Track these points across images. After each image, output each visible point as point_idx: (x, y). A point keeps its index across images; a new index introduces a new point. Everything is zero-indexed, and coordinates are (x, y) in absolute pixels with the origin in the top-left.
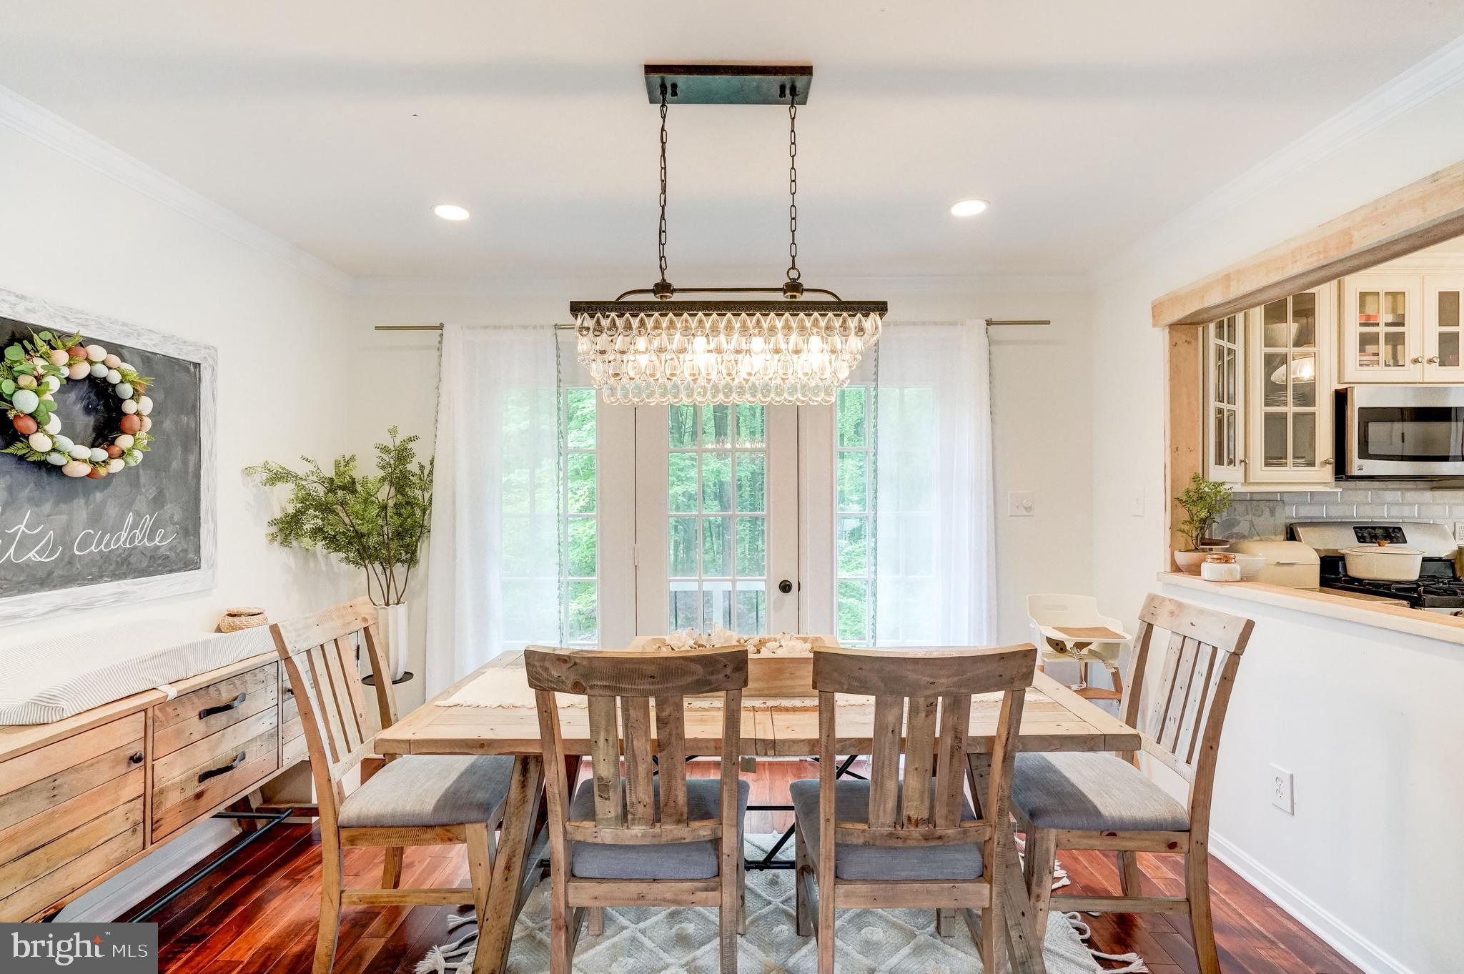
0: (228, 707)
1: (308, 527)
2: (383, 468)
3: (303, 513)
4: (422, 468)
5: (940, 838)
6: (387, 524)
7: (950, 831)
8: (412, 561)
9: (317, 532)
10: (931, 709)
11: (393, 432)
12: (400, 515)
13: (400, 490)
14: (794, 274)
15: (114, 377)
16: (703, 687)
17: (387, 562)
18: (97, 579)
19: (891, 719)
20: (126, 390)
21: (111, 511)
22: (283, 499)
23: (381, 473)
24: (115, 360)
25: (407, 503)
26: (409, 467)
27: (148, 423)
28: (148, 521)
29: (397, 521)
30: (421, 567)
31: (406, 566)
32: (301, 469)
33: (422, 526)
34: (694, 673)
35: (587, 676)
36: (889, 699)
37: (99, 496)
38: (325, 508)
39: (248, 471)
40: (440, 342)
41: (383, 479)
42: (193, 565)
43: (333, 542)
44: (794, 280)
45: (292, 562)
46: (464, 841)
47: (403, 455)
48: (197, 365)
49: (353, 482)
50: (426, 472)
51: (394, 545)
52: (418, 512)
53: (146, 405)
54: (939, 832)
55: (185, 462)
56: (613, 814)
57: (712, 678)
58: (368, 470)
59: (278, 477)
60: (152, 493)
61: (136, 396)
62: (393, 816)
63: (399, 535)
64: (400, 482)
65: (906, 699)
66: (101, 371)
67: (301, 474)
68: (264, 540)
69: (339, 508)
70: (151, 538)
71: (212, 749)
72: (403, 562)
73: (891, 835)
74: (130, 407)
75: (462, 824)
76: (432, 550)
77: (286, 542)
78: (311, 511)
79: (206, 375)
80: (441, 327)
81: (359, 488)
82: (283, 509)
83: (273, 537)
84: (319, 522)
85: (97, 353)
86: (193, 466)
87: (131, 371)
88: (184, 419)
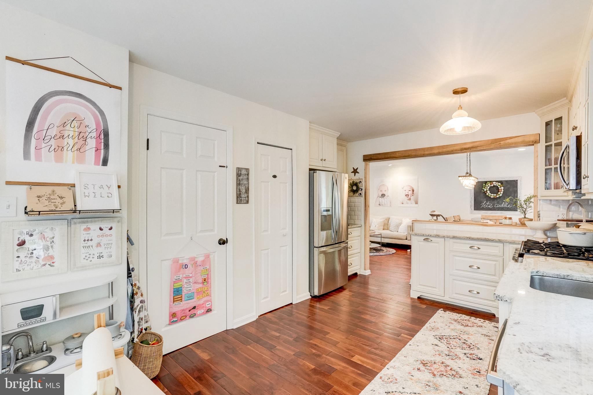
15: (497, 185)
18: (498, 210)
20: (499, 186)
21: (500, 202)
24: (497, 183)
27: (503, 190)
28: (507, 203)
53: (502, 188)
61: (501, 187)
66: (495, 185)
70: (508, 206)
74: (500, 189)
86: (516, 195)
87: (500, 184)
88: (514, 189)
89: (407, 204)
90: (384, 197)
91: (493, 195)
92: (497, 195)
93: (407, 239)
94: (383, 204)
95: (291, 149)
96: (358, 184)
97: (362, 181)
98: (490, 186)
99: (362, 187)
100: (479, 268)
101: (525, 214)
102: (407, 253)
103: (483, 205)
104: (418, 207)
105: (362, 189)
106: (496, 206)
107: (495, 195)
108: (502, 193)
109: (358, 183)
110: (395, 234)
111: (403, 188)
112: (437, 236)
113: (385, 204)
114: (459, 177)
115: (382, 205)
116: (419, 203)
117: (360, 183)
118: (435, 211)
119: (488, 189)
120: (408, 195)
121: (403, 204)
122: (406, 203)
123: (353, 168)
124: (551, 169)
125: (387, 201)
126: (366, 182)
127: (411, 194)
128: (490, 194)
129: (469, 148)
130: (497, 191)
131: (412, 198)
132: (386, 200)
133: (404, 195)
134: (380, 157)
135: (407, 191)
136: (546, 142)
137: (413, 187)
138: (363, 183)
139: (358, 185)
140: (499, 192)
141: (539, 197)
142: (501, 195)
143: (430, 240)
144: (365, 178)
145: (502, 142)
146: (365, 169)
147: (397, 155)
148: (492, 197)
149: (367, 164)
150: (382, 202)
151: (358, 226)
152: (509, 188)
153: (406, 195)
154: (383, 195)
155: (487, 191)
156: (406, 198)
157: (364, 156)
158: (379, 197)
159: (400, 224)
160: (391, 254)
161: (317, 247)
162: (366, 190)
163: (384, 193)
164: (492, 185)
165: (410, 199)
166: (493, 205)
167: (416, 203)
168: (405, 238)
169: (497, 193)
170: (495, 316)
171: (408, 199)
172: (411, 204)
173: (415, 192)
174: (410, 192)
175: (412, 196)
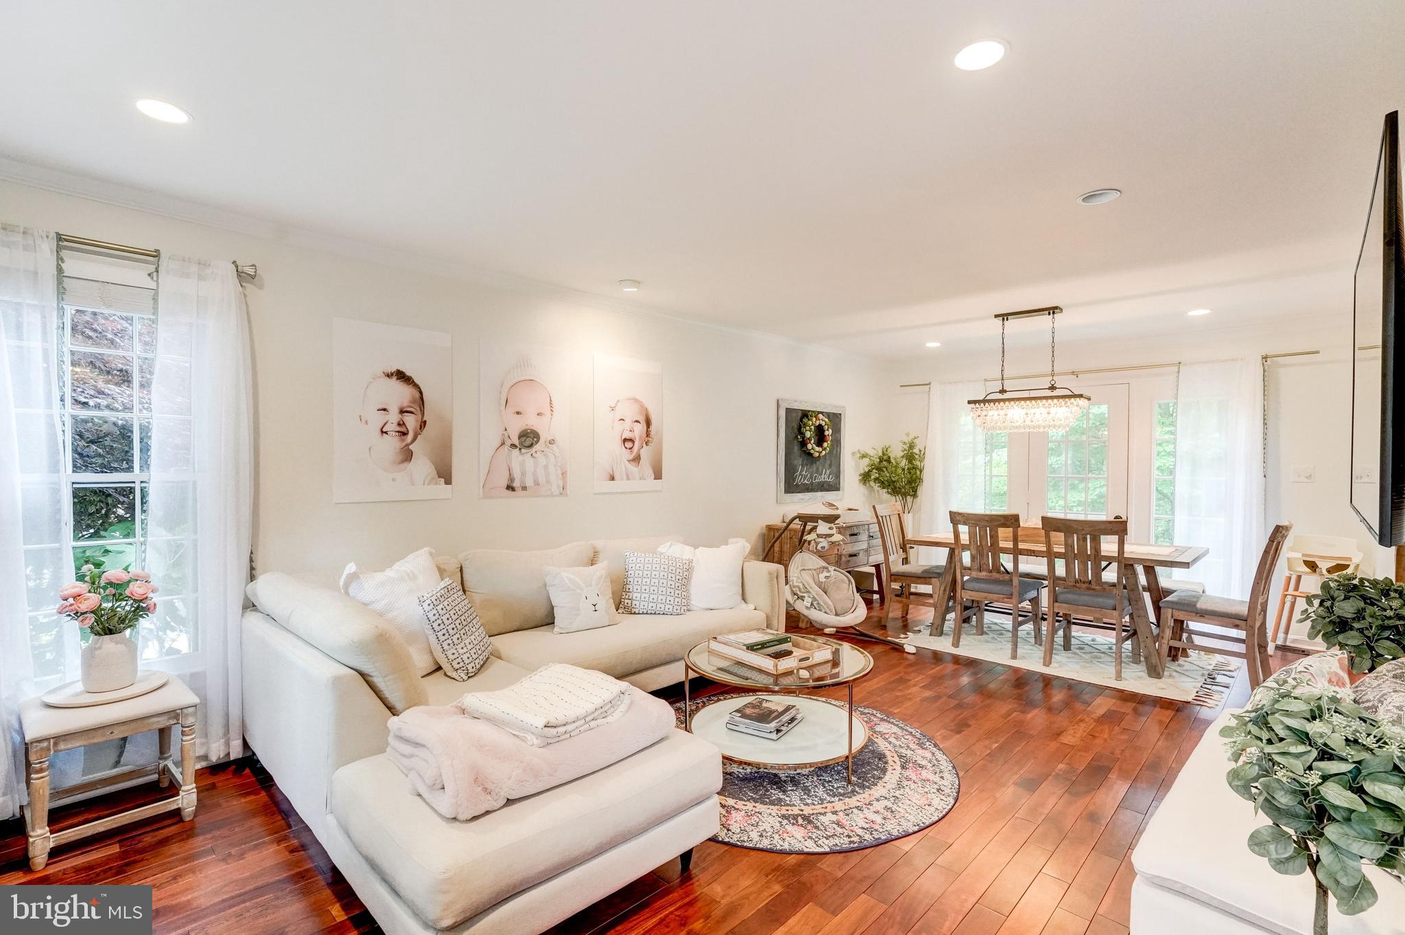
0: (856, 535)
1: (873, 477)
2: (903, 451)
3: (871, 471)
4: (920, 451)
5: (1093, 589)
6: (905, 477)
7: (1097, 587)
8: (915, 496)
9: (876, 479)
10: (1085, 540)
11: (908, 435)
12: (910, 473)
13: (910, 462)
14: (1053, 383)
15: (824, 423)
16: (1004, 525)
17: (905, 495)
18: (817, 490)
19: (1070, 542)
20: (825, 427)
21: (822, 468)
22: (864, 465)
23: (902, 454)
24: (824, 418)
25: (913, 468)
26: (914, 451)
27: (830, 437)
28: (828, 472)
29: (909, 476)
30: (918, 500)
31: (912, 498)
32: (872, 453)
33: (920, 479)
34: (1001, 521)
35: (968, 520)
36: (1069, 535)
37: (819, 463)
38: (879, 469)
39: (856, 453)
40: (929, 391)
41: (903, 457)
42: (838, 489)
43: (883, 484)
44: (1053, 385)
45: (866, 492)
46: (931, 584)
47: (911, 446)
48: (840, 414)
49: (889, 457)
50: (922, 453)
51: (907, 487)
52: (918, 472)
53: (830, 431)
54: (1093, 587)
55: (838, 451)
56: (976, 568)
57: (1007, 523)
58: (897, 453)
59: (863, 456)
60: (830, 463)
61: (827, 430)
62: (909, 573)
63: (909, 482)
64: (910, 457)
65: (1075, 535)
66: (821, 422)
67: (872, 455)
68: (858, 482)
69: (884, 469)
70: (830, 479)
71: (853, 547)
72: (911, 496)
73: (1074, 586)
74: (826, 433)
75: (931, 578)
76: (923, 490)
77: (865, 483)
78: (874, 471)
79: (842, 418)
80: (929, 384)
81: (892, 460)
82: (864, 469)
83: (860, 481)
84: (877, 475)
85: (821, 417)
87: (827, 420)
88: (839, 435)
89: (628, 479)
90: (537, 447)
91: (817, 448)
92: (822, 450)
94: (529, 482)
98: (815, 424)
103: (798, 479)
104: (662, 492)
106: (814, 479)
108: (830, 444)
111: (614, 410)
113: (537, 483)
115: (524, 488)
116: (665, 476)
119: (812, 433)
120: (630, 440)
121: (613, 478)
122: (625, 477)
125: (546, 467)
127: (641, 438)
128: (814, 447)
131: (646, 453)
132: (541, 459)
133: (619, 442)
135: (628, 424)
137: (647, 405)
140: (823, 441)
142: (828, 450)
150: (523, 474)
153: (625, 440)
154: (529, 438)
155: (809, 439)
156: (626, 454)
158: (506, 447)
163: (532, 422)
164: (818, 423)
165: (637, 459)
166: (811, 477)
167: (658, 475)
169: (821, 445)
171: (631, 457)
172: (640, 479)
173: (653, 428)
174: (639, 429)
175: (644, 445)
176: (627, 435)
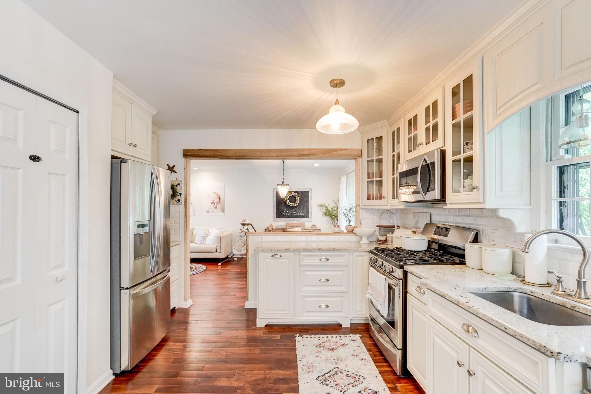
15: (295, 195)
18: (295, 218)
20: (296, 196)
21: (297, 211)
24: (295, 193)
27: (299, 200)
28: (302, 212)
37: (295, 209)
39: (318, 205)
42: (308, 217)
48: (309, 191)
53: (299, 198)
55: (307, 204)
59: (322, 206)
60: (302, 208)
61: (297, 197)
66: (293, 195)
67: (327, 207)
70: (302, 214)
74: (297, 198)
79: (310, 193)
82: (324, 212)
83: (323, 215)
85: (293, 193)
86: (308, 205)
87: (297, 194)
88: (307, 199)
89: (213, 212)
91: (291, 204)
92: (294, 204)
93: (216, 252)
95: (77, 112)
96: (176, 187)
97: (180, 183)
98: (289, 196)
99: (180, 191)
100: (328, 280)
101: (350, 223)
102: (218, 268)
103: (284, 214)
104: (224, 216)
105: (181, 194)
106: (294, 214)
107: (293, 204)
108: (298, 202)
109: (175, 185)
110: (202, 247)
111: (208, 195)
112: (287, 250)
114: (278, 185)
116: (225, 212)
117: (178, 186)
118: (245, 220)
119: (288, 199)
120: (214, 203)
121: (208, 212)
122: (212, 212)
123: (168, 165)
124: (373, 181)
126: (186, 184)
127: (217, 202)
128: (289, 203)
129: (307, 154)
130: (295, 200)
131: (218, 206)
133: (210, 203)
134: (206, 154)
135: (213, 199)
136: (368, 157)
137: (219, 194)
138: (183, 185)
139: (176, 189)
140: (296, 201)
141: (361, 206)
142: (298, 204)
143: (279, 256)
144: (185, 179)
145: (334, 153)
146: (186, 168)
147: (230, 154)
148: (291, 206)
149: (188, 162)
151: (176, 243)
152: (303, 198)
153: (212, 203)
155: (287, 200)
156: (212, 206)
157: (185, 150)
159: (208, 235)
160: (203, 271)
161: (127, 289)
162: (186, 195)
164: (291, 195)
165: (216, 207)
166: (291, 213)
167: (223, 211)
168: (215, 251)
169: (294, 203)
170: (341, 325)
171: (214, 207)
172: (217, 213)
173: (221, 200)
174: (217, 200)
175: (218, 204)
176: (213, 202)
